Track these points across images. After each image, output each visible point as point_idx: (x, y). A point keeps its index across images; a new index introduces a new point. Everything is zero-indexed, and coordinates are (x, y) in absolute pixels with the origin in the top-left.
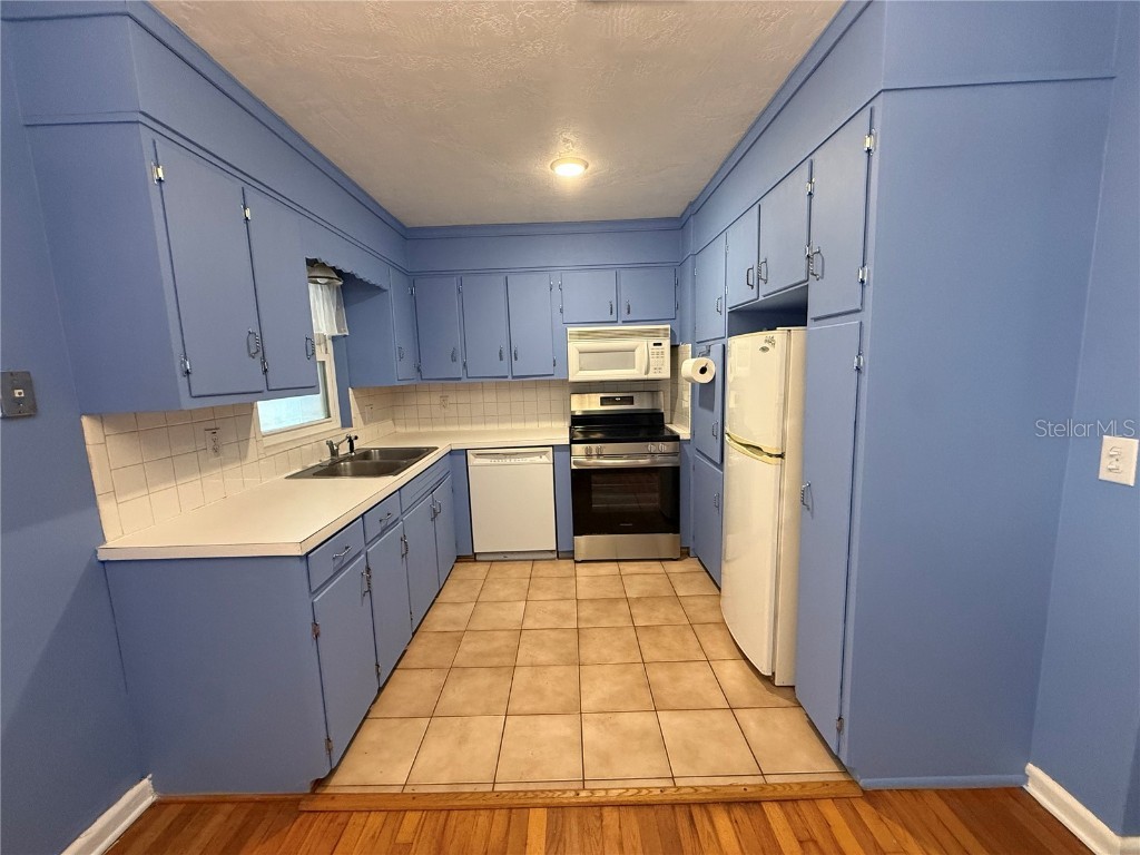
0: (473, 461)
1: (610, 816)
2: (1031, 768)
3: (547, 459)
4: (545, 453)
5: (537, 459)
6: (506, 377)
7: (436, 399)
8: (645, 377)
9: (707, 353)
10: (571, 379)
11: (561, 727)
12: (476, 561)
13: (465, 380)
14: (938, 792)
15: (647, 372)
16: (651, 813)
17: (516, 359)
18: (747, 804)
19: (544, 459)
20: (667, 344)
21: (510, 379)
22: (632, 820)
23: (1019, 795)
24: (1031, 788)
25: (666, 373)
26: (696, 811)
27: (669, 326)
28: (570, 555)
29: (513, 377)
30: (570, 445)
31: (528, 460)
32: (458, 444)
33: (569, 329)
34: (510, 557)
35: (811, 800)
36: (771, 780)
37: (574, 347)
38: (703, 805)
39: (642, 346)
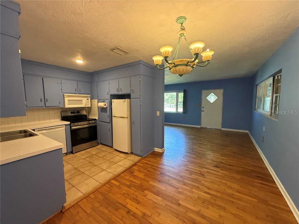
1: (122, 175)
2: (155, 148)
3: (63, 128)
4: (62, 127)
5: (60, 129)
6: (43, 107)
8: (85, 106)
9: (104, 102)
10: (66, 107)
11: (104, 173)
14: (149, 154)
15: (86, 106)
16: (126, 172)
17: (47, 101)
18: (135, 165)
19: (62, 128)
20: (90, 99)
21: (44, 107)
22: (124, 173)
23: (154, 151)
24: (155, 150)
25: (90, 106)
26: (131, 168)
27: (90, 95)
28: (72, 153)
29: (45, 107)
30: (70, 124)
31: (57, 129)
33: (65, 94)
35: (140, 161)
36: (136, 161)
37: (66, 99)
38: (131, 167)
39: (85, 100)
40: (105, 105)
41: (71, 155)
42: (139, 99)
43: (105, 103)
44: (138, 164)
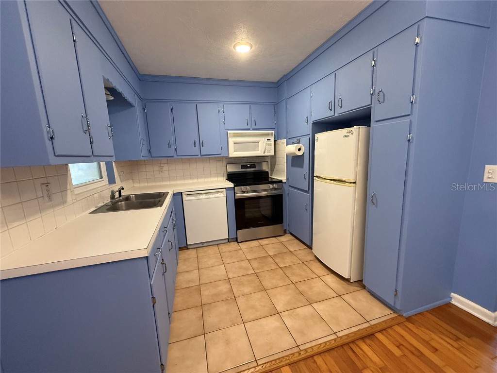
0: (185, 198)
1: (319, 360)
2: (453, 294)
3: (223, 194)
4: (221, 192)
5: (218, 195)
6: (198, 155)
7: (156, 168)
8: (264, 155)
9: (299, 142)
10: (230, 156)
11: (272, 323)
12: (188, 249)
13: (176, 157)
14: (427, 311)
15: (264, 153)
16: (334, 353)
17: (203, 146)
18: (368, 336)
19: (222, 195)
20: (272, 139)
21: (199, 156)
22: (328, 357)
23: (449, 305)
24: (453, 302)
25: (272, 153)
26: (352, 345)
27: (273, 132)
28: (236, 240)
29: (201, 155)
30: (234, 188)
31: (215, 195)
32: (178, 190)
33: (229, 132)
34: (205, 245)
35: (390, 327)
36: (373, 323)
37: (231, 140)
38: (353, 342)
39: (263, 141)
40: (299, 150)
41: (234, 245)
42: (407, 119)
43: (299, 145)
44: (380, 336)
